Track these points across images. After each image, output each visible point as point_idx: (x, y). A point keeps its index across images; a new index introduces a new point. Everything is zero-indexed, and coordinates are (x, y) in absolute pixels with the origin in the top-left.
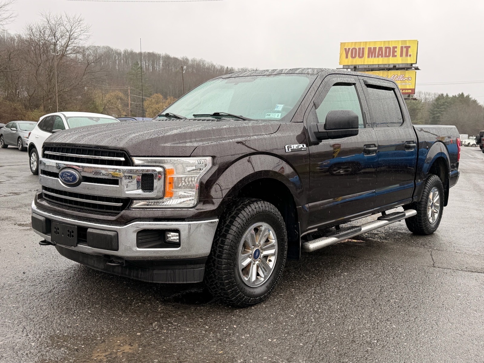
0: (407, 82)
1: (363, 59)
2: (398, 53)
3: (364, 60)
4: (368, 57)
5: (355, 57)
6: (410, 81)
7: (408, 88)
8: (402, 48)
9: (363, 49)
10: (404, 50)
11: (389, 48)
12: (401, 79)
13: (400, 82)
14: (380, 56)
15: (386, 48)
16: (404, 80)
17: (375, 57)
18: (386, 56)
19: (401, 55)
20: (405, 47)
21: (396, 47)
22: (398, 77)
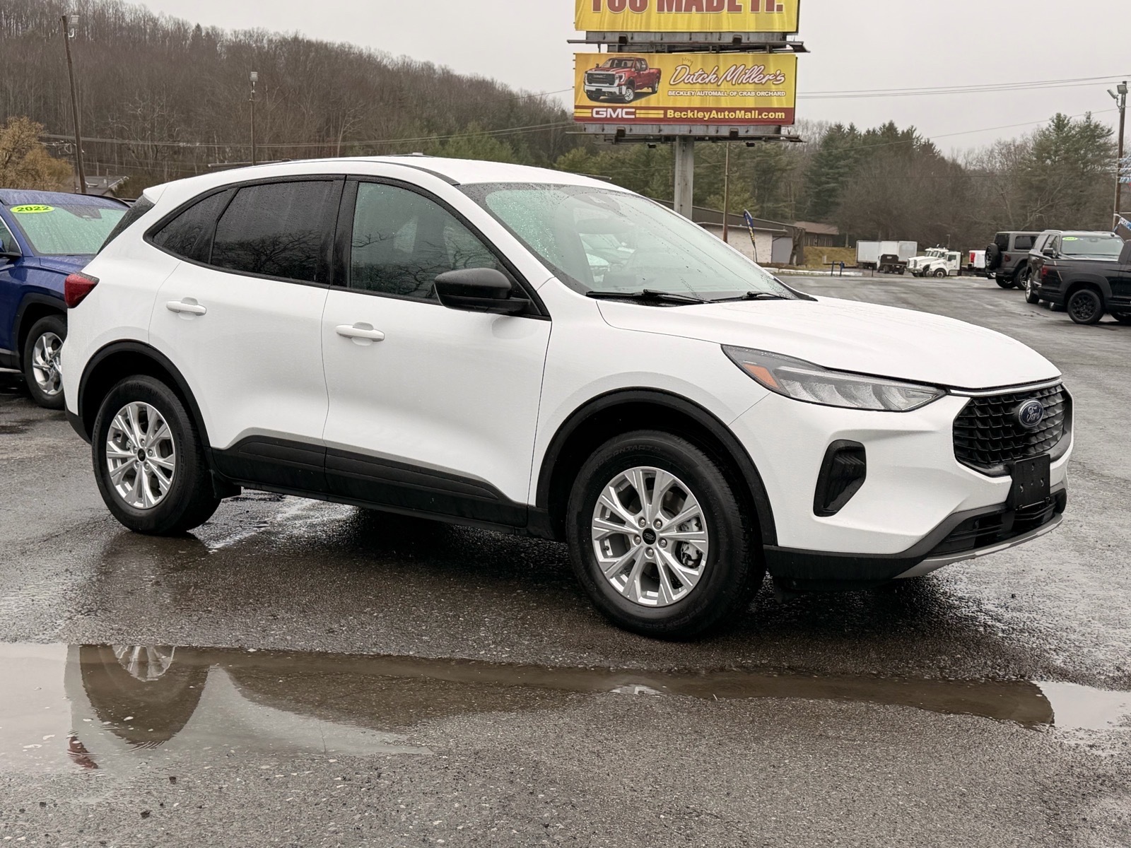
0: (773, 87)
1: (644, 13)
3: (649, 18)
4: (660, 9)
5: (621, 7)
6: (780, 86)
12: (756, 80)
13: (752, 87)
14: (694, 8)
17: (678, 9)
18: (710, 8)
19: (755, 7)
22: (746, 74)
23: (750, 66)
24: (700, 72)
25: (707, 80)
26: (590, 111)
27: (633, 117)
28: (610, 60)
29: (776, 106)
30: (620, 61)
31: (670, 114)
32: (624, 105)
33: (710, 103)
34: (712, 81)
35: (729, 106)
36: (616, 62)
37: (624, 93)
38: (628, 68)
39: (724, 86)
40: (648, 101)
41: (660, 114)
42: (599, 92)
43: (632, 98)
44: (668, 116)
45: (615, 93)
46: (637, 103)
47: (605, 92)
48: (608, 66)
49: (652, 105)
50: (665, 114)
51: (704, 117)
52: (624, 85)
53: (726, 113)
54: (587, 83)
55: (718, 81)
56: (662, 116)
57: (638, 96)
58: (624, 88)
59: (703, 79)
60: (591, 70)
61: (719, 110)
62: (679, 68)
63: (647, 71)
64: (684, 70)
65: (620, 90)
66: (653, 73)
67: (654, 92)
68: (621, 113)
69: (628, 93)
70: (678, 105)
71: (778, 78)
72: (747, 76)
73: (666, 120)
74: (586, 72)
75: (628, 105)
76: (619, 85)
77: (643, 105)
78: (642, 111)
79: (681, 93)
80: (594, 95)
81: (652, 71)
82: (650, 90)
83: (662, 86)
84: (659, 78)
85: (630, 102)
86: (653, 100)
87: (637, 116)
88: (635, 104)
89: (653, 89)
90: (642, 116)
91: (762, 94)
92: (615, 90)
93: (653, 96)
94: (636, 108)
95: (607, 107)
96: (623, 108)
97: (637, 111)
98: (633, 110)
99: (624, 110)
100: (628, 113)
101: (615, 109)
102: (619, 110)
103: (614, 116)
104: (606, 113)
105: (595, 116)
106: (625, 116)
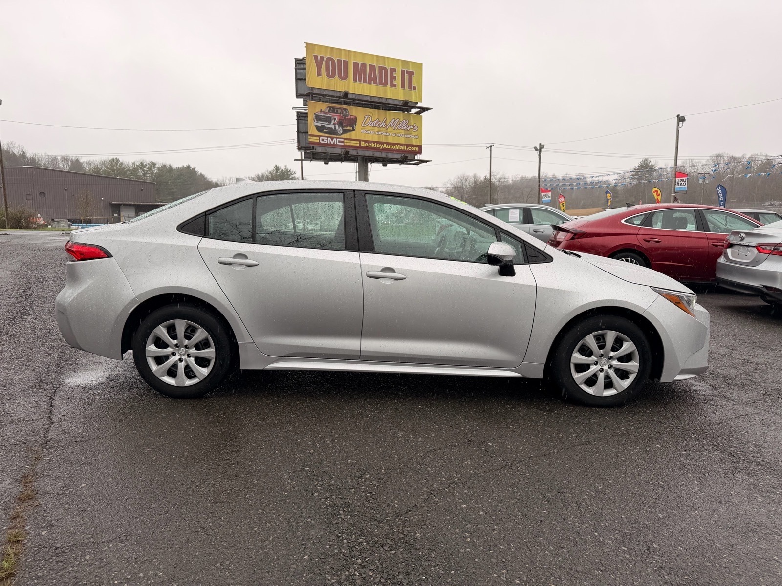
0: (413, 133)
1: (347, 81)
2: (398, 82)
3: (349, 85)
4: (355, 80)
5: (333, 76)
6: (416, 133)
8: (403, 72)
9: (345, 62)
10: (407, 77)
11: (385, 69)
12: (405, 128)
13: (403, 131)
14: (373, 82)
15: (381, 68)
16: (408, 129)
17: (365, 81)
18: (381, 83)
19: (403, 86)
20: (408, 72)
21: (395, 70)
22: (400, 124)
23: (401, 120)
24: (377, 121)
25: (381, 126)
26: (318, 138)
27: (343, 144)
28: (328, 107)
29: (414, 144)
30: (334, 108)
31: (363, 144)
32: (337, 136)
33: (383, 140)
34: (383, 127)
35: (392, 142)
36: (332, 109)
37: (337, 129)
38: (338, 113)
39: (389, 130)
40: (351, 135)
41: (356, 144)
42: (323, 126)
43: (341, 132)
44: (362, 145)
45: (332, 128)
46: (344, 136)
47: (326, 127)
48: (327, 111)
49: (353, 138)
50: (360, 144)
51: (380, 147)
52: (337, 124)
53: (391, 146)
54: (315, 121)
55: (386, 126)
56: (358, 145)
57: (345, 132)
58: (337, 126)
59: (379, 125)
60: (317, 112)
61: (388, 144)
62: (366, 117)
63: (349, 117)
64: (369, 118)
65: (335, 126)
67: (354, 130)
68: (336, 141)
69: (339, 130)
70: (366, 139)
71: (415, 128)
72: (400, 125)
73: (360, 147)
74: (315, 114)
75: (340, 136)
76: (334, 124)
77: (348, 137)
78: (348, 141)
79: (368, 132)
80: (320, 129)
81: (352, 117)
82: (351, 129)
83: (358, 127)
84: (356, 122)
85: (341, 134)
86: (353, 135)
87: (345, 144)
88: (343, 136)
89: (353, 128)
90: (348, 144)
91: (408, 136)
92: (332, 127)
93: (353, 132)
94: (345, 139)
95: (328, 137)
96: (337, 138)
97: (345, 141)
98: (343, 140)
99: (338, 140)
100: (339, 142)
101: (332, 139)
102: (335, 139)
103: (332, 143)
104: (328, 140)
105: (321, 142)
106: (338, 143)
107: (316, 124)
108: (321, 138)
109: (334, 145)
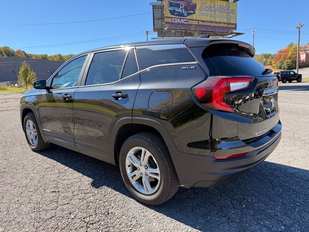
0: (232, 15)
6: (234, 15)
7: (232, 22)
12: (227, 11)
13: (225, 14)
16: (229, 12)
23: (224, 6)
24: (209, 6)
25: (212, 10)
26: (171, 19)
27: (187, 23)
32: (184, 18)
33: (213, 20)
35: (219, 21)
37: (183, 12)
38: (185, 1)
39: (217, 13)
41: (196, 23)
42: (174, 10)
44: (200, 24)
47: (176, 11)
49: (194, 18)
50: (198, 23)
51: (211, 25)
53: (218, 24)
54: (169, 6)
55: (215, 11)
57: (189, 14)
58: (183, 10)
59: (210, 9)
61: (216, 23)
62: (203, 4)
63: (191, 4)
66: (194, 5)
67: (194, 13)
68: (183, 21)
69: (185, 13)
70: (203, 19)
71: (233, 12)
72: (224, 10)
73: (198, 25)
74: (169, 1)
75: (185, 18)
77: (191, 18)
78: (191, 21)
79: (204, 14)
80: (172, 12)
81: (193, 4)
82: (193, 12)
83: (197, 11)
84: (196, 7)
85: (186, 16)
86: (194, 17)
87: (189, 23)
88: (188, 17)
89: (194, 11)
90: (190, 23)
91: (228, 17)
92: (180, 11)
93: (194, 15)
94: (189, 19)
95: (178, 18)
96: (183, 19)
97: (189, 21)
98: (187, 20)
99: (184, 20)
100: (185, 21)
101: (180, 19)
102: (182, 20)
103: (180, 22)
104: (177, 21)
105: (173, 22)
106: (184, 23)
107: (170, 9)
108: (173, 19)
109: (182, 24)
